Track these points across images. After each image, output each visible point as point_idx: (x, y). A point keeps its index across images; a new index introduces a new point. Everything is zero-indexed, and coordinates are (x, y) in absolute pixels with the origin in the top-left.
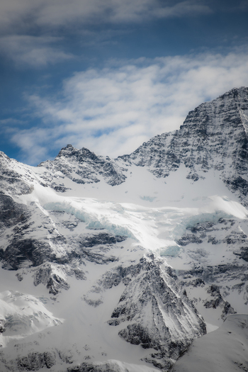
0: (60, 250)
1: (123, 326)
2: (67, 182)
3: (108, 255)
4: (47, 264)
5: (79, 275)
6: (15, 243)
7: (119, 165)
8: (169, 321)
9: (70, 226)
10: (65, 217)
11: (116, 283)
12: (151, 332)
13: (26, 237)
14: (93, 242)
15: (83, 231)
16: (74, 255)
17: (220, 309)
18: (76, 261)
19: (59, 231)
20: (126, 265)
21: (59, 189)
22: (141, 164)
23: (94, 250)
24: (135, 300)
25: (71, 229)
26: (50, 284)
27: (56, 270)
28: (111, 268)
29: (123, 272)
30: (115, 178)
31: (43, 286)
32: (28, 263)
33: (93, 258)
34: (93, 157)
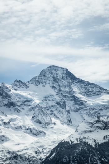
0: (19, 104)
1: (35, 119)
2: (17, 88)
3: (28, 104)
4: (16, 107)
5: (23, 109)
6: (9, 102)
7: (27, 84)
8: (45, 118)
9: (20, 98)
10: (19, 96)
11: (31, 110)
12: (41, 121)
13: (11, 101)
14: (25, 102)
15: (22, 99)
16: (22, 105)
17: (53, 115)
18: (22, 106)
19: (18, 100)
20: (33, 107)
21: (16, 90)
22: (32, 83)
23: (25, 103)
24: (37, 114)
25: (20, 99)
26: (18, 111)
27: (19, 108)
28: (30, 107)
29: (32, 108)
30: (27, 87)
31: (16, 112)
32: (12, 107)
33: (25, 105)
34: (22, 82)
